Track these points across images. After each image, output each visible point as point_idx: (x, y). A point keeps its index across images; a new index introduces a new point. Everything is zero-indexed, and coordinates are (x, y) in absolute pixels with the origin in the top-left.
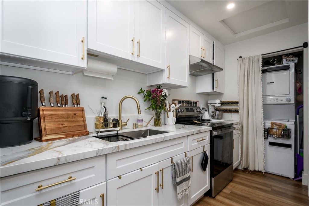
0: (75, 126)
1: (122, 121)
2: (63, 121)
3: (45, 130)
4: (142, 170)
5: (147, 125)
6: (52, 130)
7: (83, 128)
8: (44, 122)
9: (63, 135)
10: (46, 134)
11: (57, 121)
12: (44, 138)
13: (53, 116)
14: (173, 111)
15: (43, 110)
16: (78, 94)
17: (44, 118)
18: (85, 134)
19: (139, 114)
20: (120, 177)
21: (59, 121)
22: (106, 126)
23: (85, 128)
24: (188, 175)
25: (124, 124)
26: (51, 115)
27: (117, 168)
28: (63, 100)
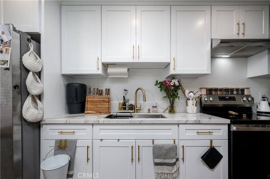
0: (103, 107)
1: (137, 106)
2: (96, 104)
3: (87, 108)
4: (118, 141)
5: (165, 111)
6: (90, 108)
7: (108, 109)
8: (87, 104)
9: (95, 111)
10: (87, 110)
11: (93, 104)
12: (85, 112)
13: (92, 101)
14: (192, 100)
15: (87, 98)
16: (109, 89)
17: (87, 102)
18: (108, 113)
19: (144, 101)
20: (101, 140)
21: (94, 104)
22: (125, 109)
23: (109, 109)
24: (171, 161)
25: (138, 108)
26: (91, 101)
27: (100, 134)
28: (100, 93)
